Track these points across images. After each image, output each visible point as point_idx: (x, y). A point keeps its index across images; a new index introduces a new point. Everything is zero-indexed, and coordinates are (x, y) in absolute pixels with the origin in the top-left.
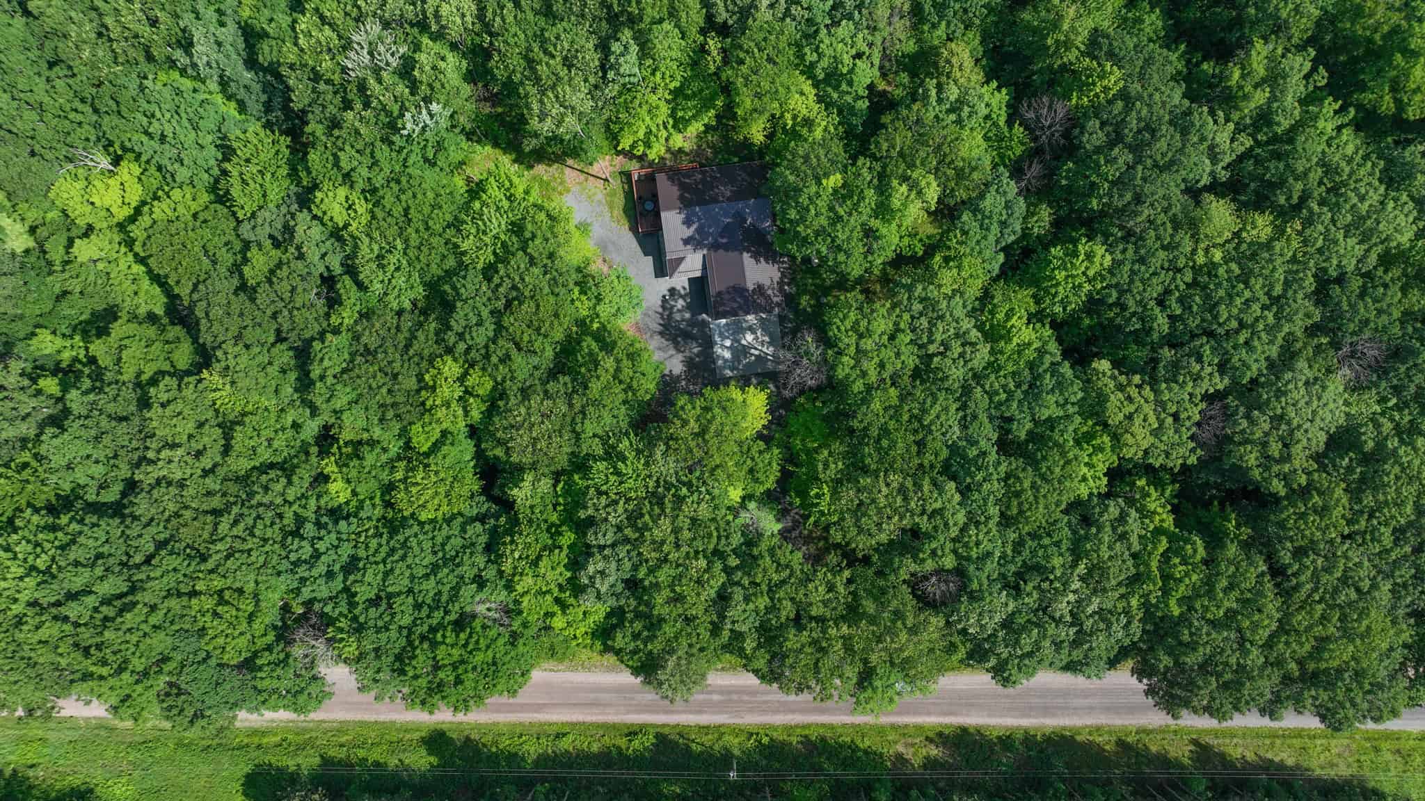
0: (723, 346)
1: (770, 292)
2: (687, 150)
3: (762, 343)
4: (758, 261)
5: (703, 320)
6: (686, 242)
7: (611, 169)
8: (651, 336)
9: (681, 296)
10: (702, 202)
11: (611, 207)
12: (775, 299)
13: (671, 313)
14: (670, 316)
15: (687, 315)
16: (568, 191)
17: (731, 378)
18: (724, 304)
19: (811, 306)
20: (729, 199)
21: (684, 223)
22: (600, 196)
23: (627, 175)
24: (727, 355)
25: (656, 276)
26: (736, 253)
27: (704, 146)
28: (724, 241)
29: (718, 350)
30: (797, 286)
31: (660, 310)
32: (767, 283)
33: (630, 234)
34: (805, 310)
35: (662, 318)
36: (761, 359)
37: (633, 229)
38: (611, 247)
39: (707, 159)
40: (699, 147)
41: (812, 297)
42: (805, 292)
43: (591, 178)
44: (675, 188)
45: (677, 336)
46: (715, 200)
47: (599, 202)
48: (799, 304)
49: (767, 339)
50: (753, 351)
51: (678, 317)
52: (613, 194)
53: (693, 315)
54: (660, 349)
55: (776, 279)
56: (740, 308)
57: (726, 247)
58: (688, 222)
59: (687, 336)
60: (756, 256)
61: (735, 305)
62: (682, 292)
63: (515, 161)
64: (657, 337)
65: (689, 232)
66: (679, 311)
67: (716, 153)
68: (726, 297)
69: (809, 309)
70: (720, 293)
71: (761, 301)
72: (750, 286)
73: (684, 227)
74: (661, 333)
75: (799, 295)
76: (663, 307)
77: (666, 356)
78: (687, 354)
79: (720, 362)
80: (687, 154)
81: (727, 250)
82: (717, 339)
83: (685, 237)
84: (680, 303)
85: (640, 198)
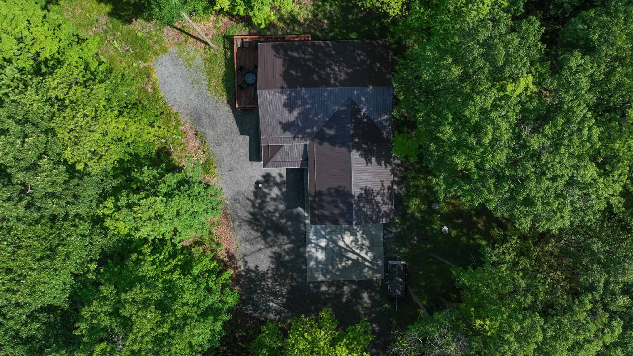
0: (317, 246)
1: (379, 199)
2: (301, 19)
3: (362, 247)
4: (368, 161)
5: (299, 214)
6: (286, 127)
7: (214, 31)
8: (240, 225)
9: (277, 184)
10: (309, 84)
11: (210, 73)
12: (385, 208)
13: (263, 202)
14: (261, 206)
15: (282, 207)
16: (165, 51)
17: (322, 282)
18: (323, 207)
19: (420, 211)
20: (343, 83)
21: (285, 105)
22: (199, 61)
23: (229, 39)
24: (321, 256)
25: (251, 160)
26: (345, 150)
27: (320, 15)
28: (331, 132)
29: (311, 249)
30: (408, 187)
31: (252, 198)
32: (377, 187)
33: (228, 108)
34: (413, 214)
35: (253, 206)
36: (358, 264)
37: (231, 102)
38: (205, 120)
39: (322, 30)
40: (315, 16)
41: (422, 203)
42: (416, 194)
43: (191, 39)
44: (280, 61)
45: (267, 228)
46: (325, 82)
47: (198, 68)
48: (408, 207)
49: (367, 243)
50: (350, 255)
51: (270, 207)
52: (211, 60)
53: (288, 207)
54: (247, 240)
55: (387, 184)
56: (342, 215)
57: (333, 141)
58: (290, 105)
59: (279, 229)
60: (367, 156)
61: (336, 211)
62: (278, 180)
63: (110, 14)
64: (246, 227)
65: (292, 117)
66: (274, 200)
67: (332, 25)
68: (327, 198)
69: (418, 215)
70: (320, 193)
71: (367, 209)
72: (356, 191)
73: (286, 110)
74: (250, 223)
75: (409, 197)
76: (256, 194)
77: (255, 248)
78: (276, 249)
79: (312, 263)
80: (300, 25)
81: (333, 144)
82: (312, 236)
83: (285, 121)
84: (275, 192)
85: (240, 68)
